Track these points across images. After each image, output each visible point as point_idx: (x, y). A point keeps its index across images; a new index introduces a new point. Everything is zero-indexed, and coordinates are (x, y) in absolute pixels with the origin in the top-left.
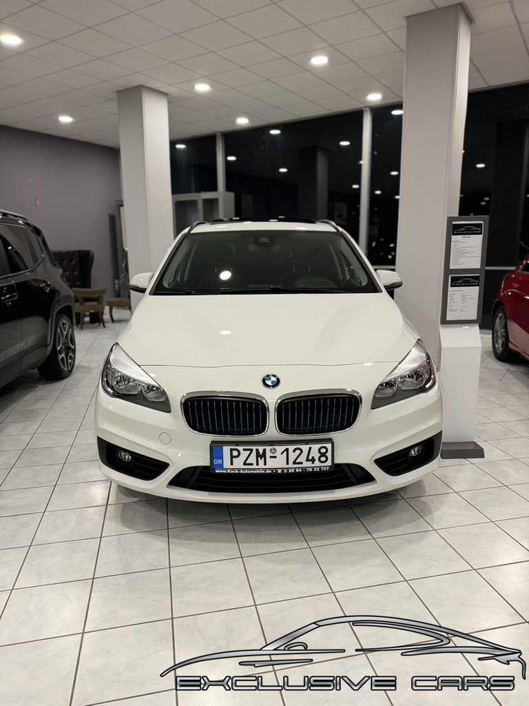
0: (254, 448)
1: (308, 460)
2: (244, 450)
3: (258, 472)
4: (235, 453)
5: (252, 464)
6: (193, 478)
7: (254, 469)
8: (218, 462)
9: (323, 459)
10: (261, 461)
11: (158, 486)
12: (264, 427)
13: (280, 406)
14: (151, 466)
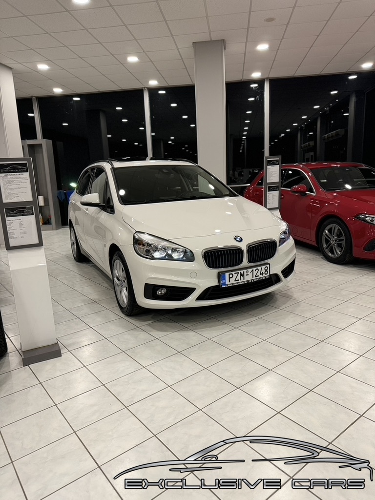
0: (239, 272)
1: (261, 274)
2: (235, 273)
3: (241, 283)
4: (231, 276)
5: (238, 280)
6: (208, 294)
7: (240, 283)
8: (222, 282)
9: (266, 273)
10: (242, 278)
11: (190, 302)
12: (242, 261)
13: (248, 249)
14: (182, 293)
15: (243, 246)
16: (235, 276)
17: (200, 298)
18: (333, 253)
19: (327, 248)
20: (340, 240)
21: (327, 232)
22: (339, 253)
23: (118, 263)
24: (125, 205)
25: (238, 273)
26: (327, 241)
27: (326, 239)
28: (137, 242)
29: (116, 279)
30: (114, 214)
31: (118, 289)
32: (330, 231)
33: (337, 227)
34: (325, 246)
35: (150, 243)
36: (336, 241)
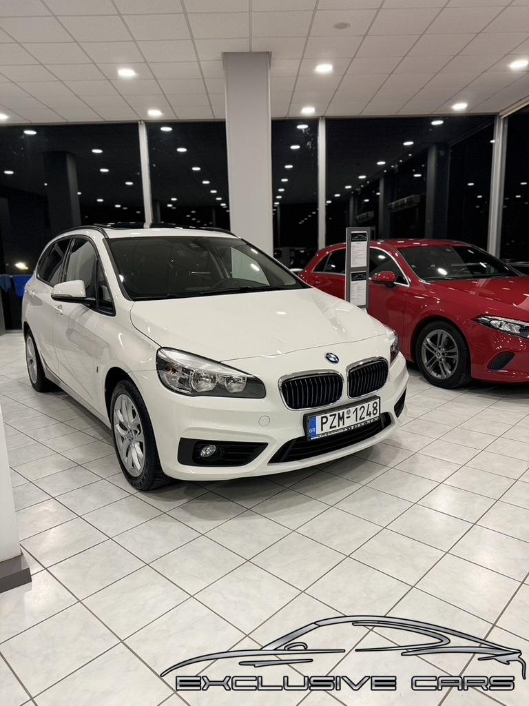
0: (337, 413)
1: (367, 415)
2: (331, 416)
3: (339, 432)
4: (324, 420)
5: (335, 427)
6: (287, 452)
7: (337, 430)
8: (311, 431)
9: (375, 412)
10: (341, 423)
11: (259, 466)
12: (340, 395)
13: (349, 375)
14: (244, 452)
15: (342, 370)
16: (331, 419)
17: (275, 459)
18: (439, 372)
19: (429, 365)
20: (449, 354)
21: (428, 340)
22: (450, 372)
23: (124, 401)
24: (135, 300)
25: (335, 415)
26: (429, 355)
27: (427, 350)
28: (163, 365)
29: (118, 427)
30: (114, 315)
31: (122, 446)
32: (434, 339)
33: (446, 334)
34: (425, 361)
35: (187, 367)
36: (443, 354)
